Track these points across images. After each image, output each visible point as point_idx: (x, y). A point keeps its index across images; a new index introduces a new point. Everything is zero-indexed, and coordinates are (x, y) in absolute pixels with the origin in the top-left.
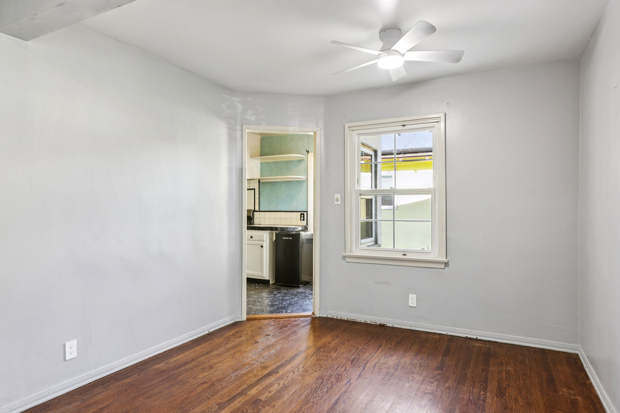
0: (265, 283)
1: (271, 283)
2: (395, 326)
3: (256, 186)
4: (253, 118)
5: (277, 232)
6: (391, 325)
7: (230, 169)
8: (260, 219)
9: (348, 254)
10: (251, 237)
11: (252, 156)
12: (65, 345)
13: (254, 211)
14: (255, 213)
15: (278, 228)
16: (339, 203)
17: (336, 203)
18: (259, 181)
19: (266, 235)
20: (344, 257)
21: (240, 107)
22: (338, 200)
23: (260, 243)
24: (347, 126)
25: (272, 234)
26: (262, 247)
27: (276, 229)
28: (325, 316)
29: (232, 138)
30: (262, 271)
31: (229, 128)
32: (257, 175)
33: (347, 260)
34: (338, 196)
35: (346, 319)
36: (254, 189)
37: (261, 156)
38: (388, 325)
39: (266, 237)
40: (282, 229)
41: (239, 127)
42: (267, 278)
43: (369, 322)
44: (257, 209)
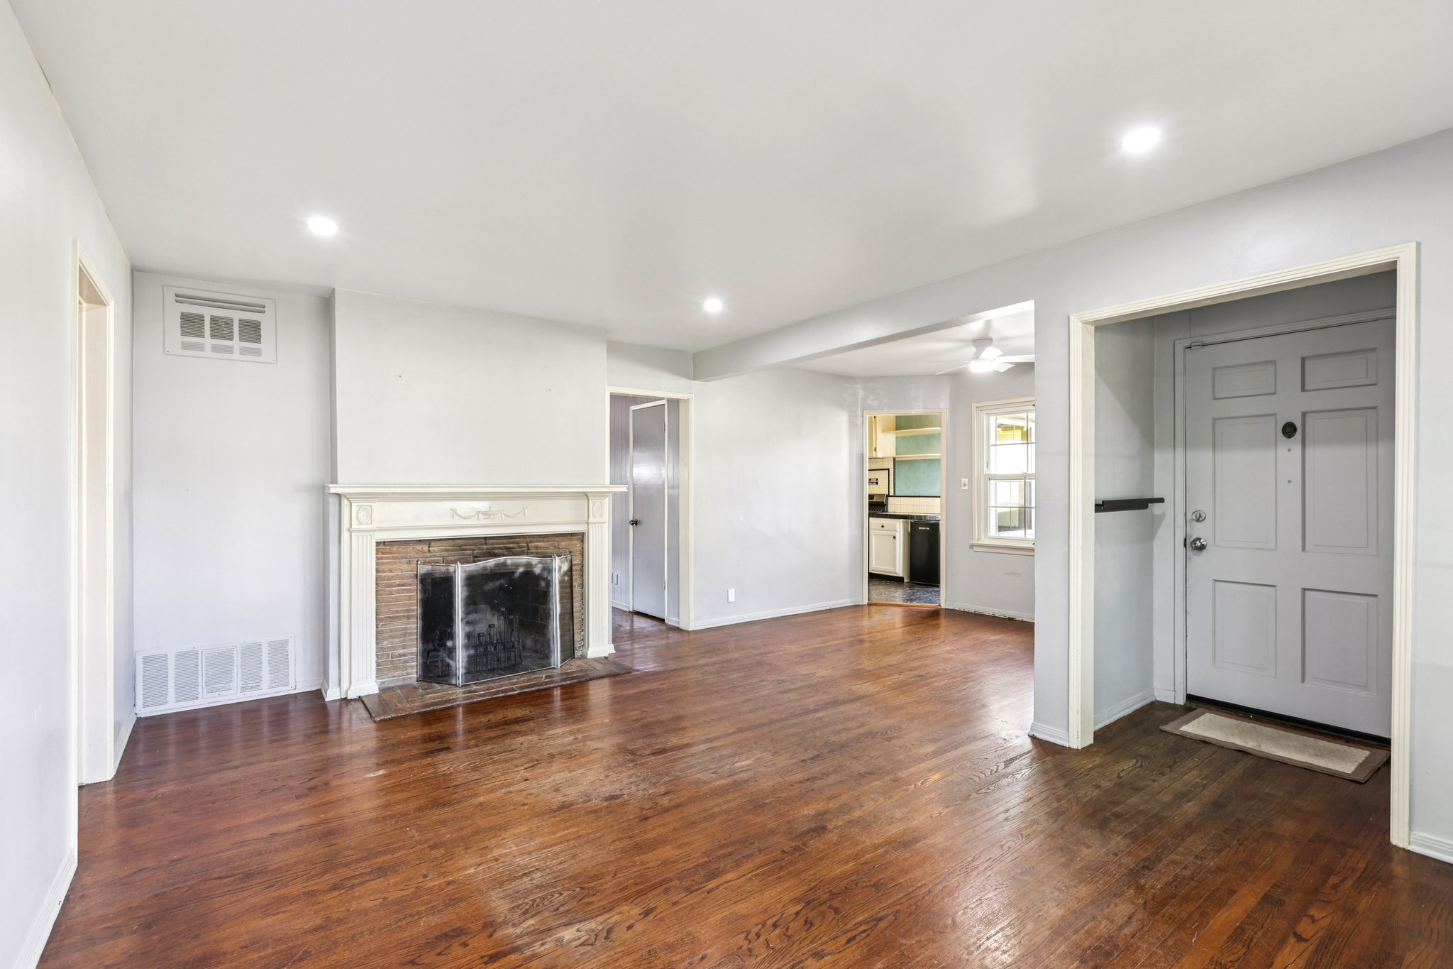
0: (897, 581)
1: (905, 581)
2: (1025, 620)
3: (891, 466)
4: (875, 403)
5: (912, 521)
6: (1020, 619)
7: (851, 455)
8: (894, 506)
9: (975, 542)
10: (882, 526)
11: (885, 430)
12: (728, 591)
13: (888, 496)
14: (889, 498)
15: (914, 516)
16: (966, 488)
17: (963, 488)
18: (894, 459)
19: (899, 525)
20: (972, 546)
21: (861, 394)
22: (965, 485)
23: (893, 533)
24: (974, 406)
25: (907, 523)
26: (894, 538)
27: (912, 517)
28: (952, 608)
29: (852, 423)
30: (894, 566)
31: (850, 416)
32: (891, 453)
33: (975, 549)
34: (965, 481)
35: (973, 612)
36: (889, 469)
37: (896, 430)
38: (1017, 619)
39: (899, 527)
40: (920, 517)
41: (859, 413)
42: (901, 575)
43: (997, 615)
44: (892, 494)
